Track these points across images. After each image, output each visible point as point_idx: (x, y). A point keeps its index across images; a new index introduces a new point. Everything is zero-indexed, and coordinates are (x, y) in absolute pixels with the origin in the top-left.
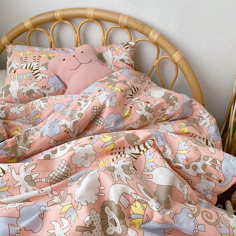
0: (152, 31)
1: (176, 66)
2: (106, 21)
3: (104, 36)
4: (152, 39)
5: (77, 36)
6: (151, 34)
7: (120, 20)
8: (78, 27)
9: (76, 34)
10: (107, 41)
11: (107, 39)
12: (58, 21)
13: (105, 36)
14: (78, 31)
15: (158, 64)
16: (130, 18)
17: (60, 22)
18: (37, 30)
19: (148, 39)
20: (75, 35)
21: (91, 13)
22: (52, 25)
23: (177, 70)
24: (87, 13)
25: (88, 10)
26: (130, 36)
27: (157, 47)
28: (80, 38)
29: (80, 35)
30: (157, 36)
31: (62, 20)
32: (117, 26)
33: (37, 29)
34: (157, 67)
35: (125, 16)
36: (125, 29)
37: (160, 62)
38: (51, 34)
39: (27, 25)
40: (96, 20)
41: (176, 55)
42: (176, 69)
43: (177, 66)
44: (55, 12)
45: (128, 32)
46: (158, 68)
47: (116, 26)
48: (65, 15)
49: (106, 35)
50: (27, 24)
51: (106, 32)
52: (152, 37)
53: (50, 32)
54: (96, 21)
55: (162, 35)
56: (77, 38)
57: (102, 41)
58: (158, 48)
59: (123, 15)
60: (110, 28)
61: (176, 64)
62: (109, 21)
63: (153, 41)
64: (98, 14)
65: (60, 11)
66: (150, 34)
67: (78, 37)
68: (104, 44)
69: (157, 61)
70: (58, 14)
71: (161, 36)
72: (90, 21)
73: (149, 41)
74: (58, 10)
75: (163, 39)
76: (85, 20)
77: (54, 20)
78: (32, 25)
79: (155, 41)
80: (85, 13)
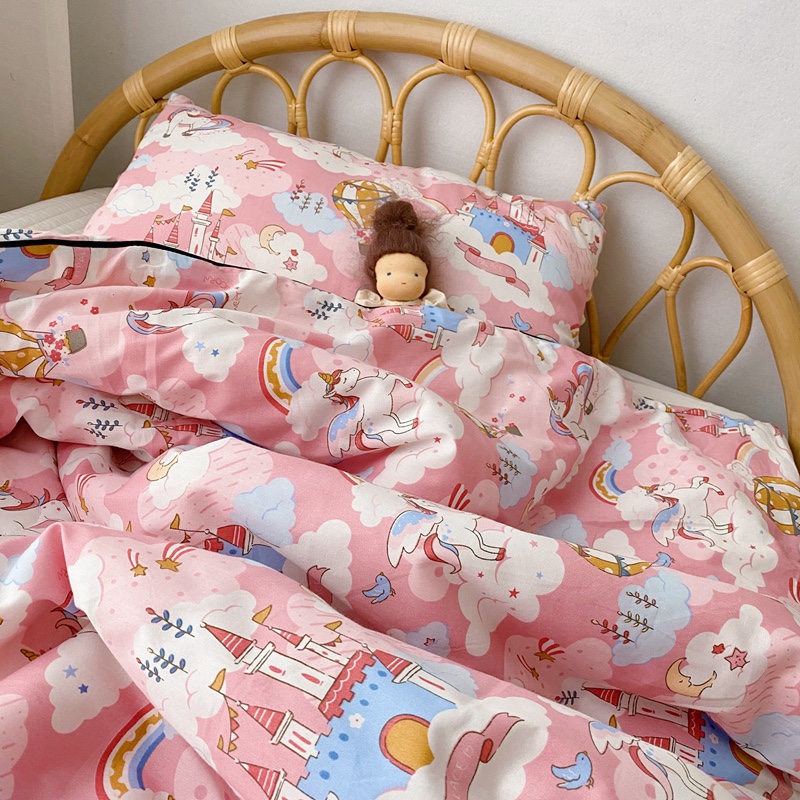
0: (680, 155)
1: (747, 307)
2: (511, 82)
3: (492, 138)
4: (674, 182)
5: (389, 120)
6: (675, 164)
7: (566, 88)
8: (402, 87)
9: (390, 113)
10: (496, 160)
11: (498, 151)
12: (335, 52)
13: (495, 141)
14: (398, 102)
15: (677, 281)
16: (605, 87)
17: (340, 59)
18: (254, 72)
19: (657, 182)
20: (386, 116)
21: (459, 44)
22: (310, 65)
23: (747, 322)
24: (444, 42)
25: (453, 32)
26: (590, 156)
27: (689, 217)
28: (401, 128)
29: (401, 120)
30: (697, 177)
31: (349, 53)
32: (549, 110)
33: (253, 68)
34: (670, 293)
35: (586, 76)
36: (577, 126)
37: (685, 275)
38: (299, 96)
39: (220, 49)
40: (474, 73)
41: (757, 267)
42: (747, 317)
43: (751, 307)
44: (329, 19)
45: (587, 140)
46: (674, 297)
47: (543, 109)
48: (361, 35)
49: (498, 135)
50: (224, 45)
51: (503, 122)
52: (676, 179)
53: (297, 87)
54: (472, 78)
55: (718, 179)
56: (390, 126)
57: (479, 155)
58: (689, 225)
59: (580, 70)
60: (519, 113)
61: (750, 299)
62: (522, 87)
63: (675, 191)
64: (488, 53)
65: (349, 18)
66: (672, 165)
67: (395, 123)
68: (483, 167)
69: (676, 269)
70: (338, 29)
71: (711, 181)
72: (449, 73)
73: (662, 188)
74: (340, 12)
75: (720, 192)
76: (433, 65)
77: (322, 45)
78: (237, 50)
79: (684, 193)
80: (438, 41)
